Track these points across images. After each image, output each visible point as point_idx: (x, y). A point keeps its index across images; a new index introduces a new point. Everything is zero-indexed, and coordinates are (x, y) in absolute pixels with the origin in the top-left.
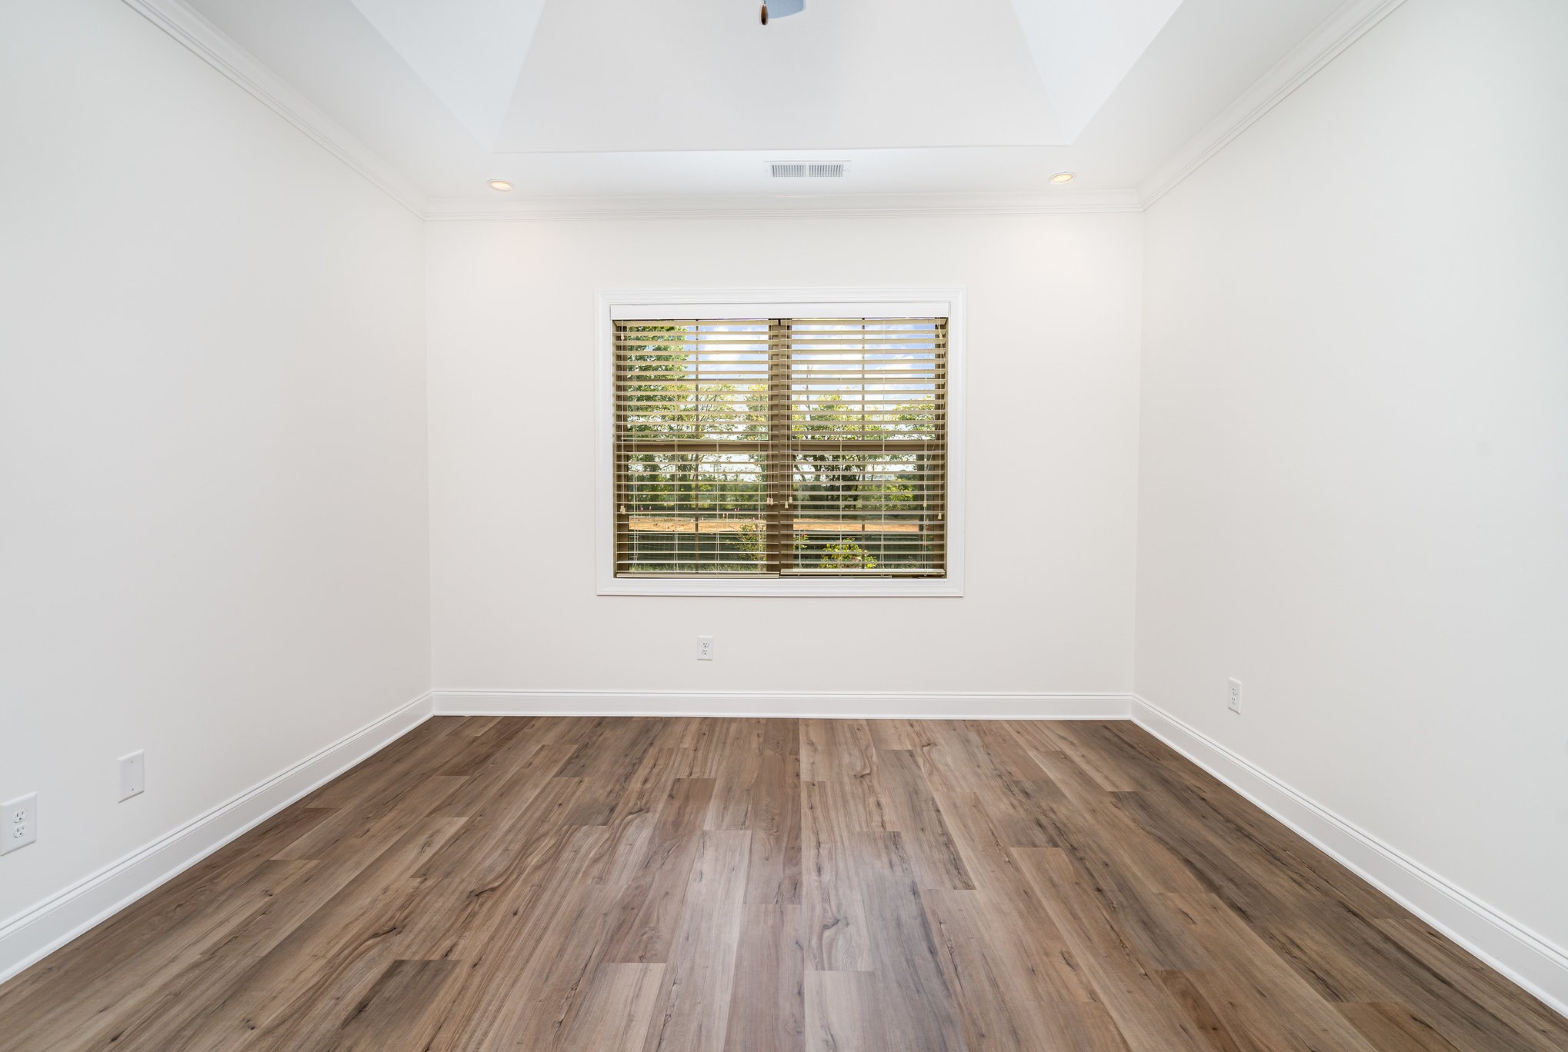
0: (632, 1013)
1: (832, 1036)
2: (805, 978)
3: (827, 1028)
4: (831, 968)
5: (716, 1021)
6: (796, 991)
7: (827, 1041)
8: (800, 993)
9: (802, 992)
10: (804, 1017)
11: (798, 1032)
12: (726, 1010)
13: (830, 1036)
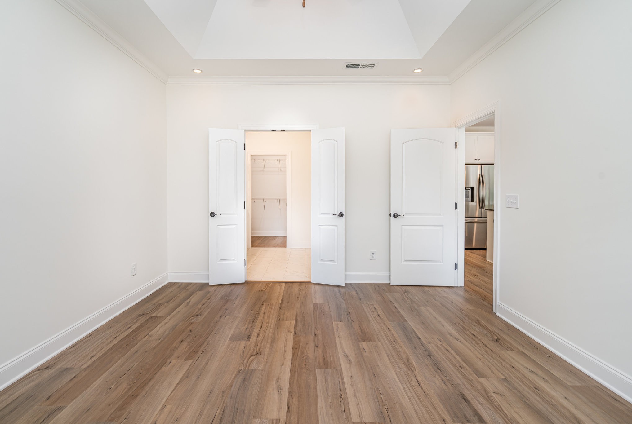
0: (356, 398)
1: (278, 391)
2: (286, 414)
3: (280, 394)
4: (273, 420)
5: (322, 395)
6: (290, 408)
7: (281, 389)
8: (288, 407)
9: (288, 408)
10: (288, 397)
11: (291, 392)
12: (319, 400)
13: (279, 391)
